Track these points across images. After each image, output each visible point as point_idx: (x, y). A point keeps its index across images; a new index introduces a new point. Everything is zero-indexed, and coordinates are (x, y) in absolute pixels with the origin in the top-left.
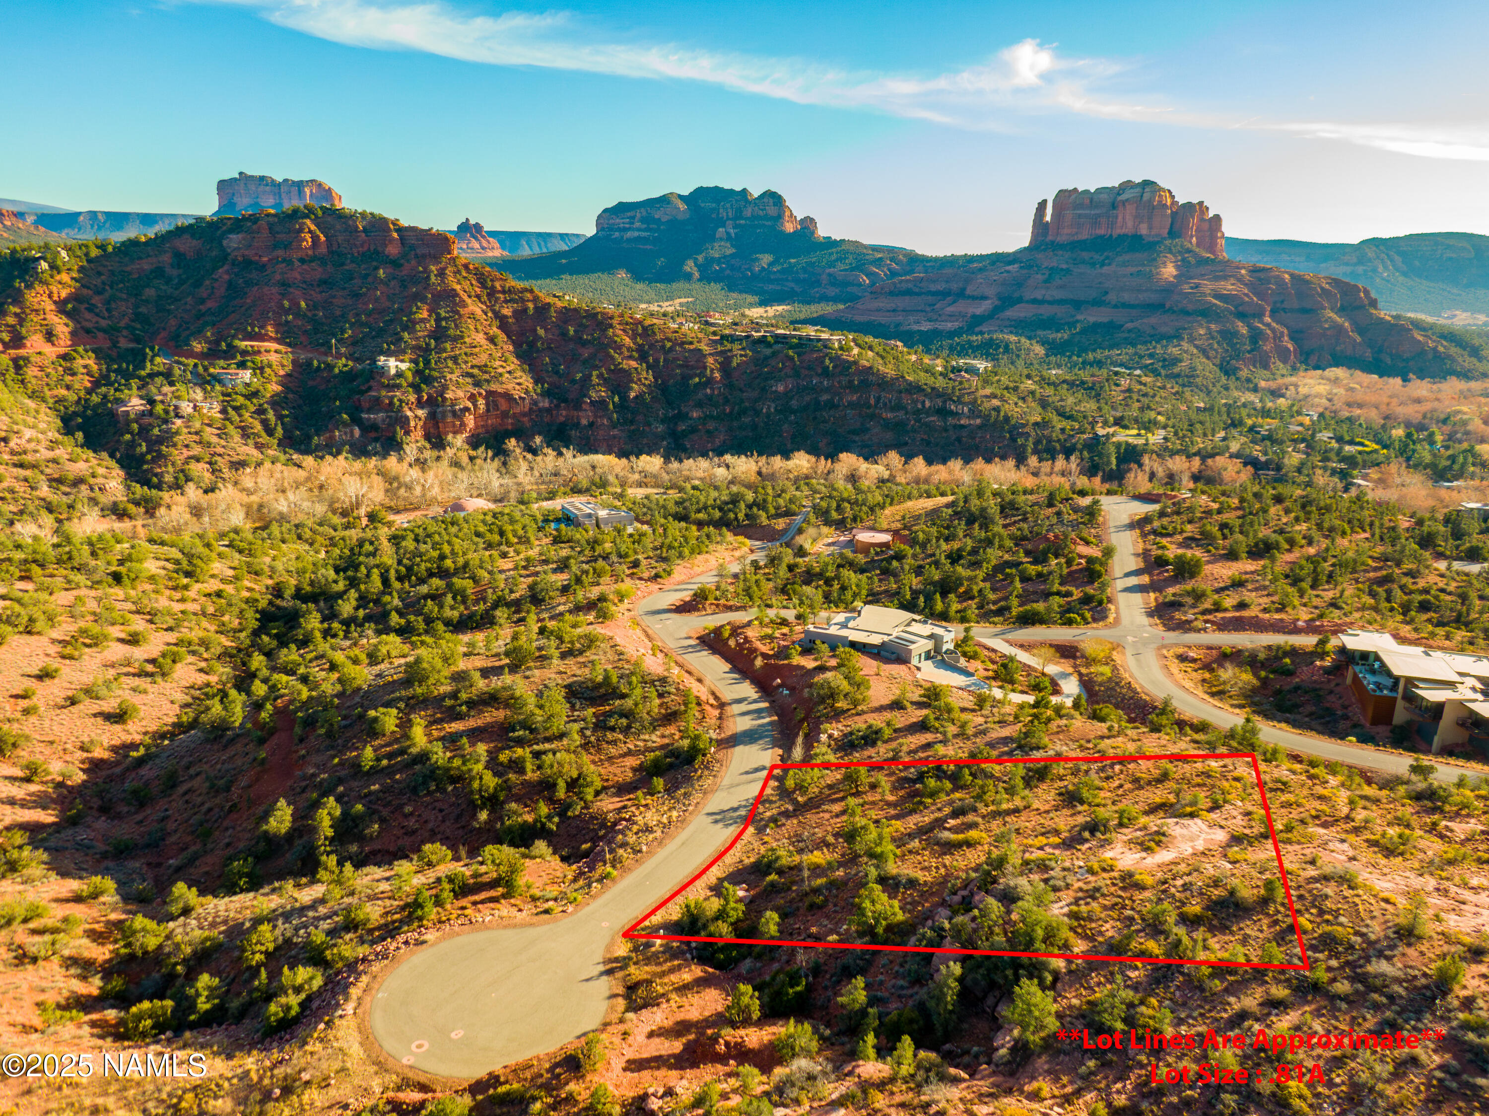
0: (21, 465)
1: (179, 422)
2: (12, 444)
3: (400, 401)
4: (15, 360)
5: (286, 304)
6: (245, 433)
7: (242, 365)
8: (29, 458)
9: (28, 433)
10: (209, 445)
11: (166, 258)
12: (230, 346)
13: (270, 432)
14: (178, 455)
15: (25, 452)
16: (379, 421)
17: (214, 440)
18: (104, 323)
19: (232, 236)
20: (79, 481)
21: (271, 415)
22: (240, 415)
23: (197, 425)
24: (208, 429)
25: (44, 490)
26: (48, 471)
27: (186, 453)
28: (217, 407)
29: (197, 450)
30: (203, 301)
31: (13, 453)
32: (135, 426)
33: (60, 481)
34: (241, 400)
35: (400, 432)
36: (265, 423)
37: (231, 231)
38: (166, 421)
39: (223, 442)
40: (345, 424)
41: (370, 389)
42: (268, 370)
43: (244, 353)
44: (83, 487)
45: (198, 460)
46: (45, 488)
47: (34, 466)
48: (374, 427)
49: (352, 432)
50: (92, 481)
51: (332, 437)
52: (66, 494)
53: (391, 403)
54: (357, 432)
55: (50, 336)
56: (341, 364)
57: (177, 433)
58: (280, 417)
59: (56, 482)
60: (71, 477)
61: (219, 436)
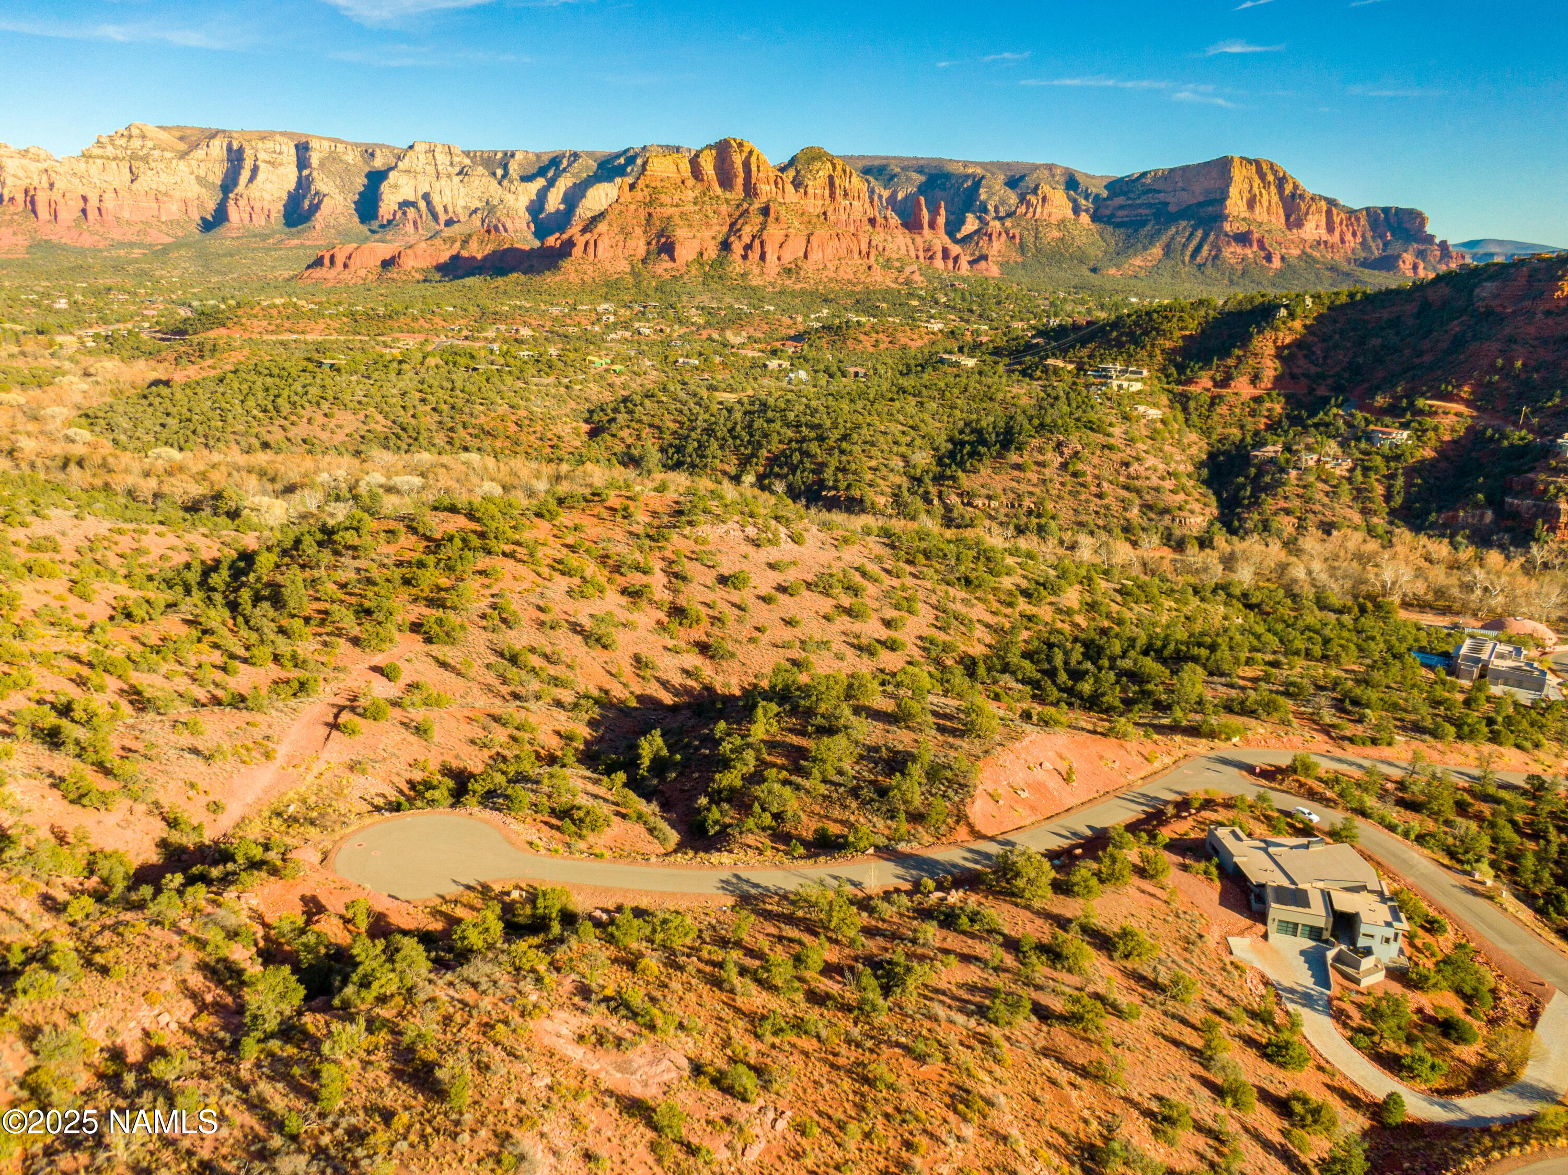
0: (1126, 488)
1: (1293, 473)
2: (1131, 470)
3: (1560, 489)
4: (1213, 398)
5: (1500, 362)
6: (1360, 494)
7: (1405, 426)
8: (1137, 483)
9: (1151, 461)
10: (1308, 500)
11: (1411, 308)
12: (1411, 404)
13: (1388, 498)
14: (1270, 504)
15: (1137, 478)
16: (1523, 509)
17: (1320, 496)
18: (1313, 369)
19: (1488, 284)
20: (1166, 511)
21: (1400, 482)
22: (1365, 475)
23: (1312, 479)
24: (1320, 485)
25: (1134, 513)
26: (1148, 497)
27: (1282, 504)
28: (1348, 464)
29: (1295, 503)
30: (1420, 354)
31: (1129, 477)
32: (1253, 471)
33: (1150, 507)
34: (1378, 461)
35: (1541, 526)
36: (1389, 489)
37: (1491, 278)
38: (1283, 470)
39: (1326, 500)
40: (1477, 505)
41: (1532, 469)
42: (1431, 434)
43: (1421, 412)
44: (1167, 517)
45: (1288, 512)
46: (1136, 511)
47: (1138, 492)
48: (1515, 514)
49: (1482, 516)
50: (1176, 512)
51: (1455, 517)
52: (1150, 520)
53: (1546, 491)
54: (1489, 516)
55: (1255, 379)
56: (1518, 436)
57: (1284, 484)
58: (1408, 485)
59: (1147, 507)
60: (1161, 505)
61: (1327, 494)
